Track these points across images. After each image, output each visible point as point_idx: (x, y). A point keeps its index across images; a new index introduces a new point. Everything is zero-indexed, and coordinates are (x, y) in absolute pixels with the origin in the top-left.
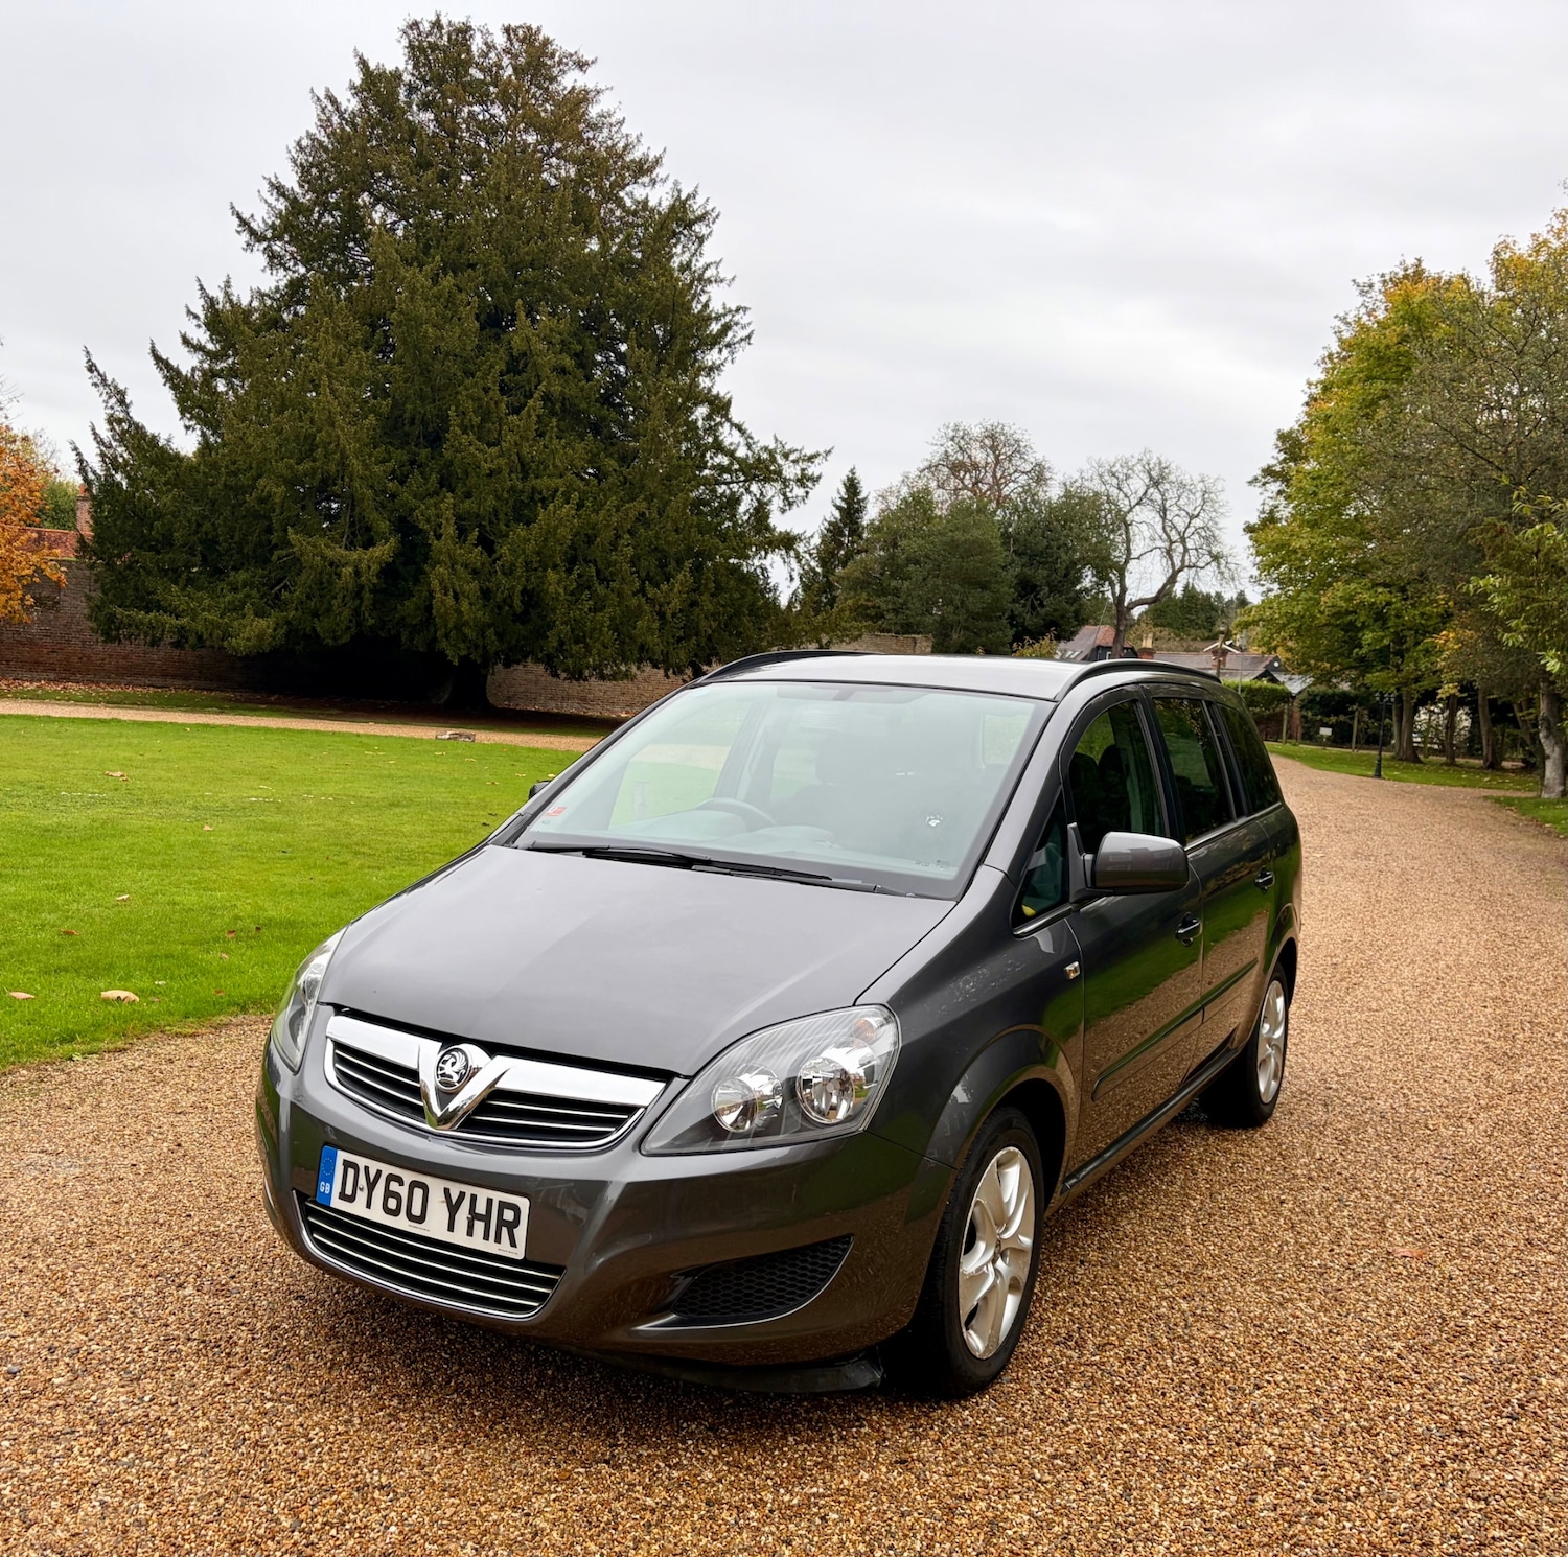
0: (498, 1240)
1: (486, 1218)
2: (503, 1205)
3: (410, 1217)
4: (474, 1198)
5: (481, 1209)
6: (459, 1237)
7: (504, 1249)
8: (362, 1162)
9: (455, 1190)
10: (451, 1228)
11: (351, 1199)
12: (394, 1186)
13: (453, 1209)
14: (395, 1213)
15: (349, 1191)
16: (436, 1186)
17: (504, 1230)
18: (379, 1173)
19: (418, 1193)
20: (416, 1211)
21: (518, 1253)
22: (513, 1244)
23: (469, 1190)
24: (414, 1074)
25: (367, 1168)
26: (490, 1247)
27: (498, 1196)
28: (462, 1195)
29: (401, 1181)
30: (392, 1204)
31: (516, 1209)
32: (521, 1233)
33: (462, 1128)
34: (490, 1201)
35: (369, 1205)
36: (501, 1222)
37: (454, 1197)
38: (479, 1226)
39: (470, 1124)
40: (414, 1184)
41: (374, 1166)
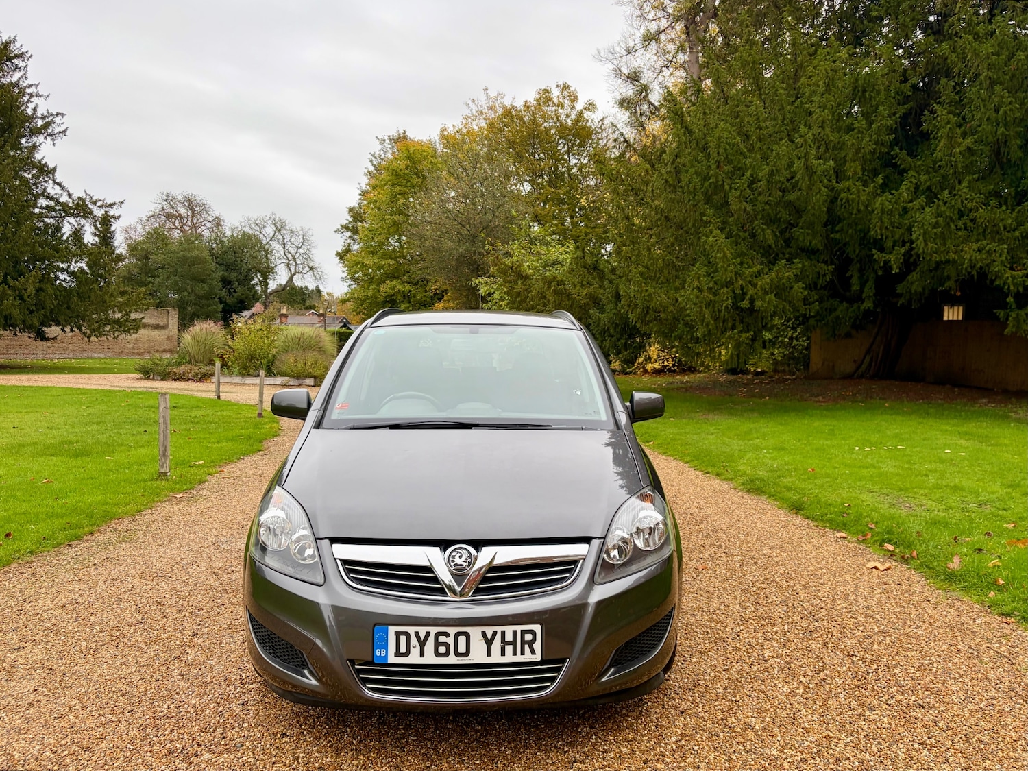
0: (523, 653)
1: (514, 643)
2: (523, 632)
3: (457, 654)
4: (503, 633)
5: (509, 637)
6: (496, 658)
7: (528, 657)
8: (411, 630)
9: (489, 631)
10: (489, 654)
11: (407, 654)
12: (442, 639)
13: (489, 643)
14: (447, 654)
15: (403, 649)
16: (475, 633)
17: (527, 647)
18: (428, 634)
19: (462, 639)
20: (462, 649)
21: (538, 658)
22: (533, 652)
23: (499, 629)
24: (429, 569)
25: (417, 634)
26: (519, 658)
27: (519, 628)
28: (495, 633)
29: (447, 635)
30: (442, 650)
31: (533, 633)
32: (538, 646)
33: (475, 594)
34: (515, 632)
35: (422, 655)
36: (523, 642)
37: (489, 636)
38: (509, 649)
39: (478, 591)
40: (457, 635)
41: (422, 631)
